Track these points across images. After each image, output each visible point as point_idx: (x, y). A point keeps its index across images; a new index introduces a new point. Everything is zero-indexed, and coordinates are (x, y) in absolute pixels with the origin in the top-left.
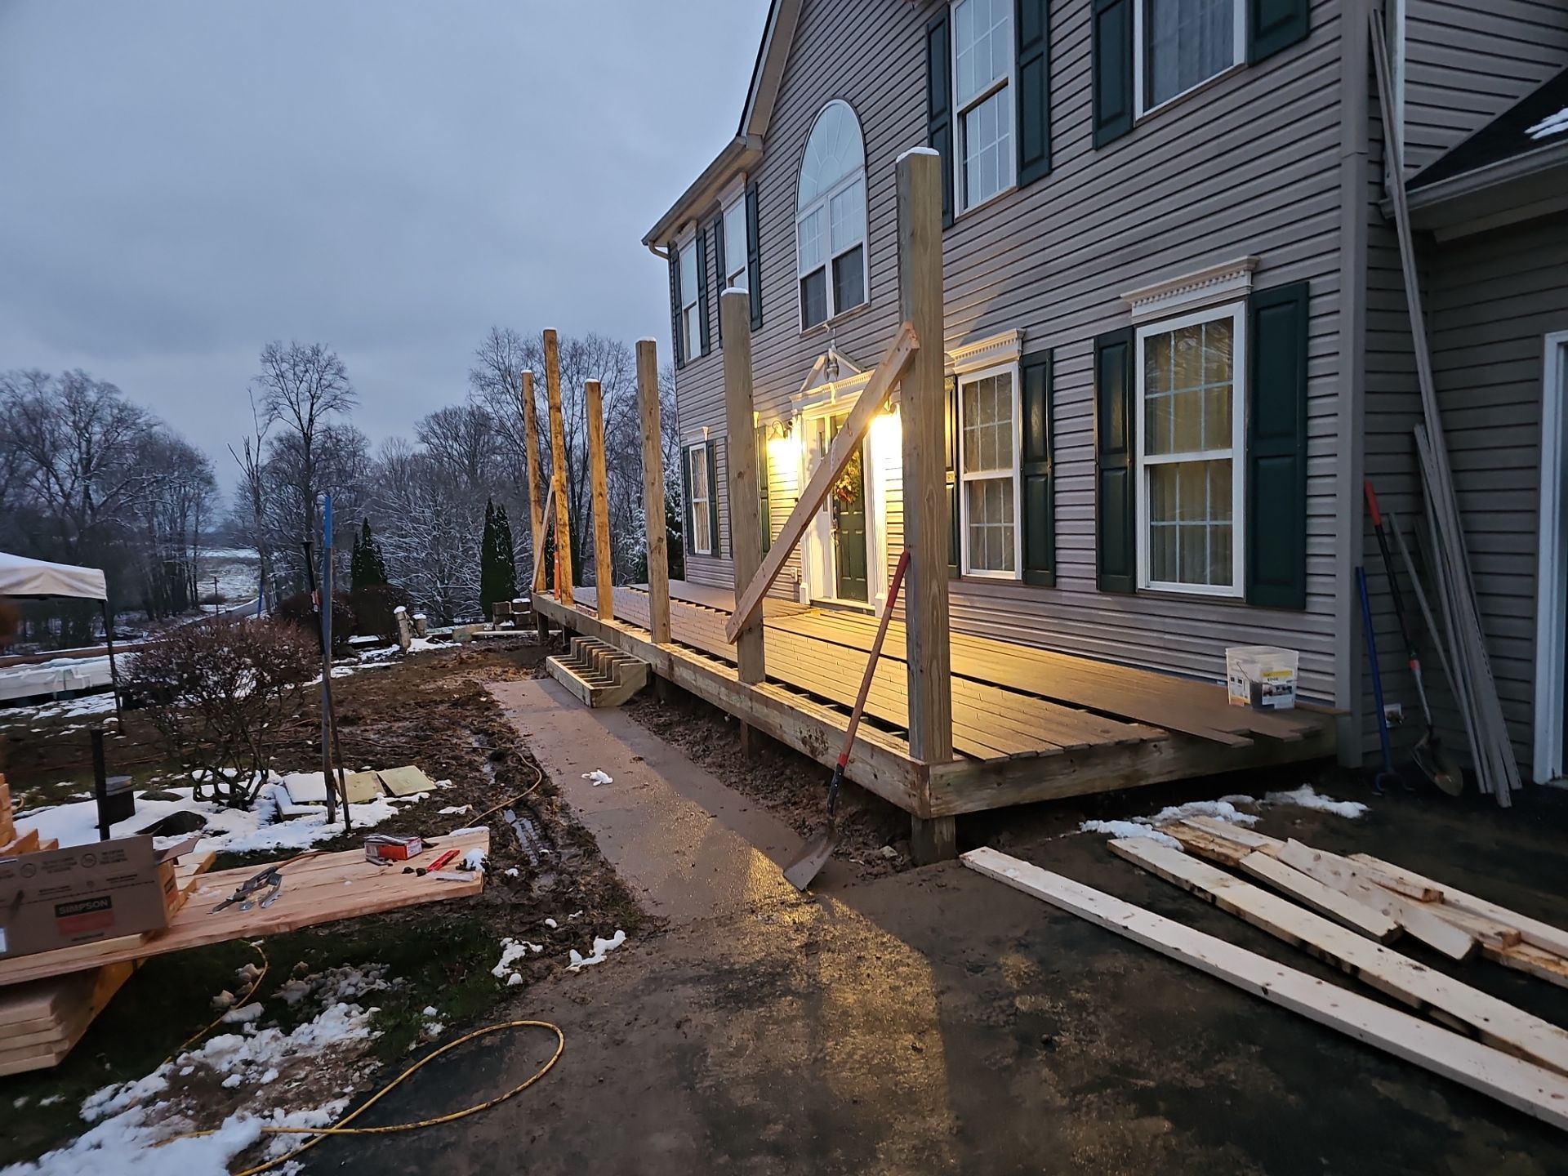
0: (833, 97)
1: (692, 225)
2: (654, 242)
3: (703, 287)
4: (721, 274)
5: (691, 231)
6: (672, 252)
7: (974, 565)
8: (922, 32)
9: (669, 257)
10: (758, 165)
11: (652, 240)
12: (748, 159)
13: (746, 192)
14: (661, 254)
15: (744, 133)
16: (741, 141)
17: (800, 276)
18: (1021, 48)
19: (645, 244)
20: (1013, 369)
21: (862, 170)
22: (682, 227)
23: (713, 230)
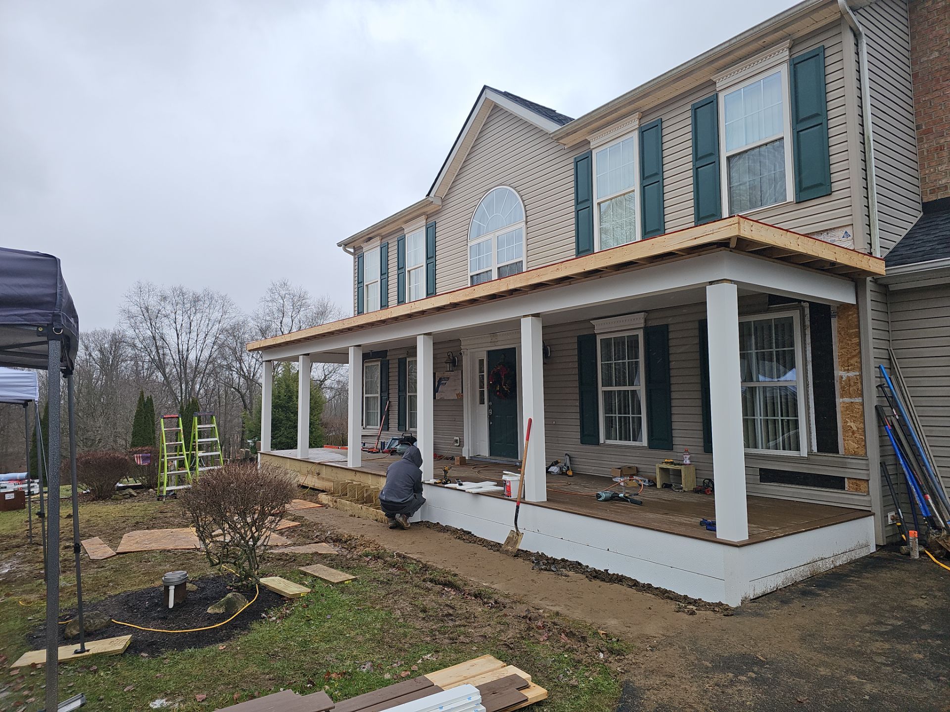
0: (501, 184)
1: (378, 238)
2: (346, 245)
3: (384, 273)
4: (401, 267)
5: (377, 242)
6: (356, 252)
7: (608, 437)
8: (572, 160)
9: (353, 254)
10: (437, 212)
11: (345, 244)
12: (430, 209)
13: (426, 225)
14: (349, 252)
15: (432, 195)
16: (429, 199)
17: (470, 274)
18: (643, 177)
19: (339, 245)
20: (641, 334)
21: (524, 224)
22: (370, 239)
23: (396, 243)
